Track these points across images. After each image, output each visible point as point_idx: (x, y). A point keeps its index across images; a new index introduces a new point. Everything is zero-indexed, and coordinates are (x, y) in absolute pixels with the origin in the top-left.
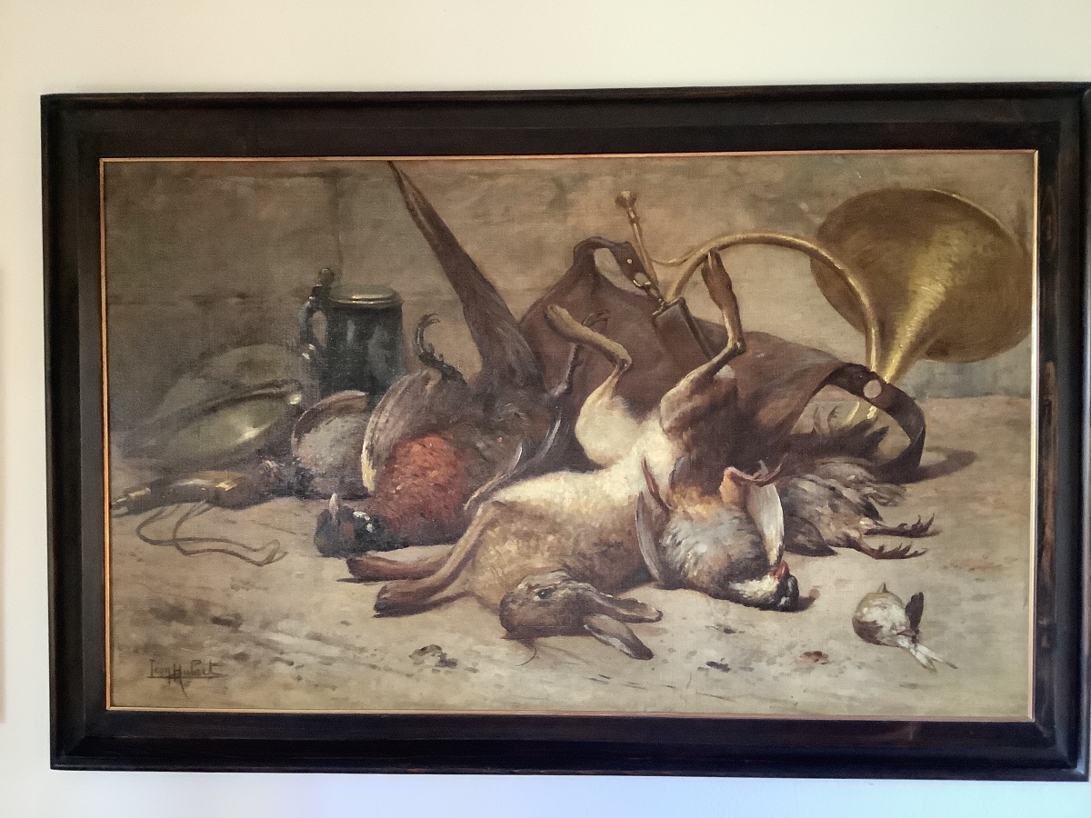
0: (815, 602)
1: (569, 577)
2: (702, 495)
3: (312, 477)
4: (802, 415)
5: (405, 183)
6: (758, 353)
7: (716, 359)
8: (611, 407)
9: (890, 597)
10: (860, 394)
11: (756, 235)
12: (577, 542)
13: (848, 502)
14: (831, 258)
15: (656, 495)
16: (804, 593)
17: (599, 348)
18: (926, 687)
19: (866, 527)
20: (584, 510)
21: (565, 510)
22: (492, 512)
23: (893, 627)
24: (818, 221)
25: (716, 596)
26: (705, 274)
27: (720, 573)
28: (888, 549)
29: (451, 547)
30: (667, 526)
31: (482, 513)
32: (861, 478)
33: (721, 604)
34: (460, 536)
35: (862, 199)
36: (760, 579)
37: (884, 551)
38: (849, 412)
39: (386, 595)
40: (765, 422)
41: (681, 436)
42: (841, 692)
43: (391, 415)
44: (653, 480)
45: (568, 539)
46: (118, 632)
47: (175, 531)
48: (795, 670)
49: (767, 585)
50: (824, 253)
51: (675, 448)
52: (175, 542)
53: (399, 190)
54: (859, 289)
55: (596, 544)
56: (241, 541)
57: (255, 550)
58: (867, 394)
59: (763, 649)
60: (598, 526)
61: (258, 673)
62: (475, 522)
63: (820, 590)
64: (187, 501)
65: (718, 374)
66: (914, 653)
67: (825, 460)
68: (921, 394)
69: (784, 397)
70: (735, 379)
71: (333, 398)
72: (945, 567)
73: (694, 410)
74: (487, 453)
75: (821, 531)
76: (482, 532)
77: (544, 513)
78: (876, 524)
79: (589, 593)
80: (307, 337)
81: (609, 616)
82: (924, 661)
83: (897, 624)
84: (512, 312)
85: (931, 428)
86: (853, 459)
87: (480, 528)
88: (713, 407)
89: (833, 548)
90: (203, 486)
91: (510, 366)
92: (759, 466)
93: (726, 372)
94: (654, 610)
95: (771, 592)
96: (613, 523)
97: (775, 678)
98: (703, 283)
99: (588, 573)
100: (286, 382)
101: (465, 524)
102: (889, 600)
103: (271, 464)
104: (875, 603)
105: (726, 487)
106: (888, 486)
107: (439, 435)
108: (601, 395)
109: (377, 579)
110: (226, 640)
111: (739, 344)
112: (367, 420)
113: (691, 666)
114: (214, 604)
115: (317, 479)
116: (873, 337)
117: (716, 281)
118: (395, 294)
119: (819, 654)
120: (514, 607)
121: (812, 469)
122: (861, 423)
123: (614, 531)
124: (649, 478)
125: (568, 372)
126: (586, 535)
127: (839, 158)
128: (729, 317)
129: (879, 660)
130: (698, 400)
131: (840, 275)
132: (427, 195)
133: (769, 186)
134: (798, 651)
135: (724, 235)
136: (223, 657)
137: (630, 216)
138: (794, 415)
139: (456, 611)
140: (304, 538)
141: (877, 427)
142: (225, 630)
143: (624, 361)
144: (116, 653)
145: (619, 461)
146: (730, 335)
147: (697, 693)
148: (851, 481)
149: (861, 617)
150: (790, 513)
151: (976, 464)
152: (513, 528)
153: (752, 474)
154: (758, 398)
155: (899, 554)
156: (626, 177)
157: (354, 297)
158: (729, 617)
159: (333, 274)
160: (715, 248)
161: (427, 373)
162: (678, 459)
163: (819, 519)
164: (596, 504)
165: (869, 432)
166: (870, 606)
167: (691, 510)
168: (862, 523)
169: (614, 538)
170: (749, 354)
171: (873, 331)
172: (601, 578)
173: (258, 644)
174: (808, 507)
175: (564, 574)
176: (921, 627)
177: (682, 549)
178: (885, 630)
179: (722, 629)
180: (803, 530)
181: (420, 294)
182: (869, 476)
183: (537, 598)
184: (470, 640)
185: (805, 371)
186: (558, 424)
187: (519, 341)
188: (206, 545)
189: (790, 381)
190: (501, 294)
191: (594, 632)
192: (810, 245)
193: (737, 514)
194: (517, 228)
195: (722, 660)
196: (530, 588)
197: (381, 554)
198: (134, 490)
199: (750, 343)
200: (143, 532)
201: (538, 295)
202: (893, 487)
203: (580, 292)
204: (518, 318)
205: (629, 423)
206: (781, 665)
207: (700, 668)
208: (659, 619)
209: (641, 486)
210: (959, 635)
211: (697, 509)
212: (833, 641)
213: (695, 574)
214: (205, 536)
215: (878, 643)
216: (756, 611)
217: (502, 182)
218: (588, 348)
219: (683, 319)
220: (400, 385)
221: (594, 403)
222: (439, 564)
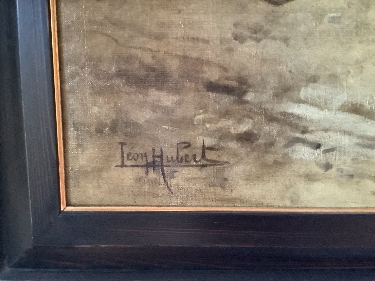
61: (270, 158)
110: (225, 114)
114: (209, 63)
136: (221, 138)
142: (226, 100)
144: (72, 133)
173: (271, 119)
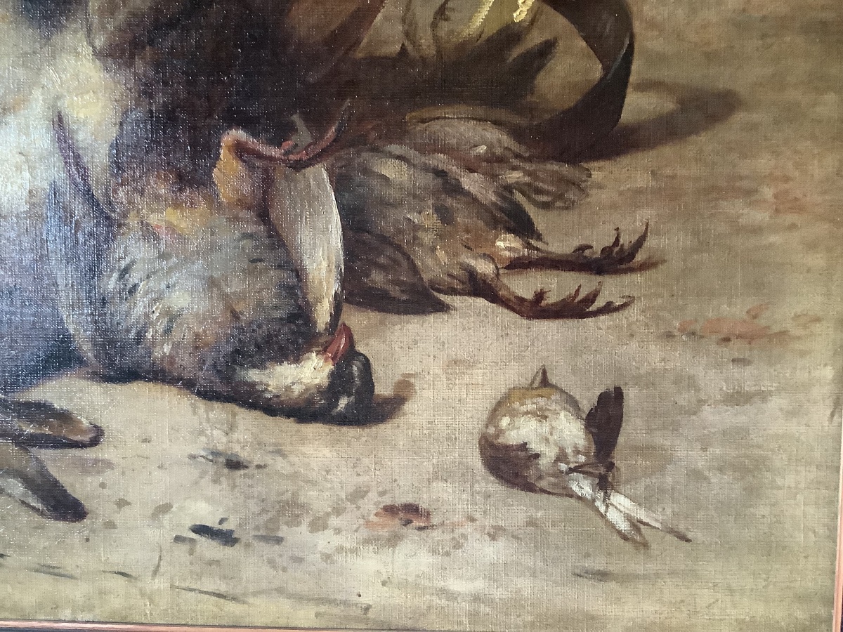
0: (408, 407)
2: (177, 188)
4: (379, 16)
9: (556, 396)
13: (474, 202)
15: (83, 189)
16: (383, 389)
18: (626, 579)
19: (507, 254)
23: (562, 457)
25: (209, 395)
27: (217, 348)
28: (551, 299)
32: (498, 151)
33: (219, 411)
36: (297, 360)
37: (543, 303)
40: (302, 31)
41: (130, 64)
42: (456, 586)
44: (77, 157)
48: (367, 541)
49: (311, 372)
51: (121, 90)
59: (302, 499)
63: (417, 383)
66: (602, 509)
67: (425, 114)
72: (669, 336)
75: (418, 263)
78: (529, 246)
82: (623, 526)
83: (569, 451)
85: (647, 41)
86: (480, 112)
89: (442, 297)
92: (293, 127)
94: (85, 423)
95: (319, 387)
97: (327, 557)
102: (553, 403)
104: (524, 409)
105: (226, 171)
106: (554, 167)
113: (161, 534)
119: (412, 510)
121: (399, 132)
122: (500, 32)
124: (69, 153)
129: (532, 523)
134: (370, 505)
138: (364, 16)
141: (535, 39)
145: (9, 118)
147: (172, 586)
148: (479, 158)
149: (497, 436)
151: (739, 117)
153: (279, 145)
155: (574, 309)
158: (235, 436)
162: (127, 114)
163: (415, 238)
165: (517, 52)
166: (513, 414)
167: (154, 219)
168: (500, 244)
174: (393, 214)
176: (619, 458)
177: (139, 300)
178: (544, 463)
179: (222, 460)
180: (382, 260)
182: (515, 147)
193: (250, 229)
195: (221, 522)
202: (565, 169)
205: (27, 37)
206: (338, 531)
207: (178, 539)
208: (94, 442)
209: (53, 170)
210: (696, 475)
211: (167, 217)
212: (440, 484)
213: (168, 350)
215: (529, 488)
216: (289, 425)
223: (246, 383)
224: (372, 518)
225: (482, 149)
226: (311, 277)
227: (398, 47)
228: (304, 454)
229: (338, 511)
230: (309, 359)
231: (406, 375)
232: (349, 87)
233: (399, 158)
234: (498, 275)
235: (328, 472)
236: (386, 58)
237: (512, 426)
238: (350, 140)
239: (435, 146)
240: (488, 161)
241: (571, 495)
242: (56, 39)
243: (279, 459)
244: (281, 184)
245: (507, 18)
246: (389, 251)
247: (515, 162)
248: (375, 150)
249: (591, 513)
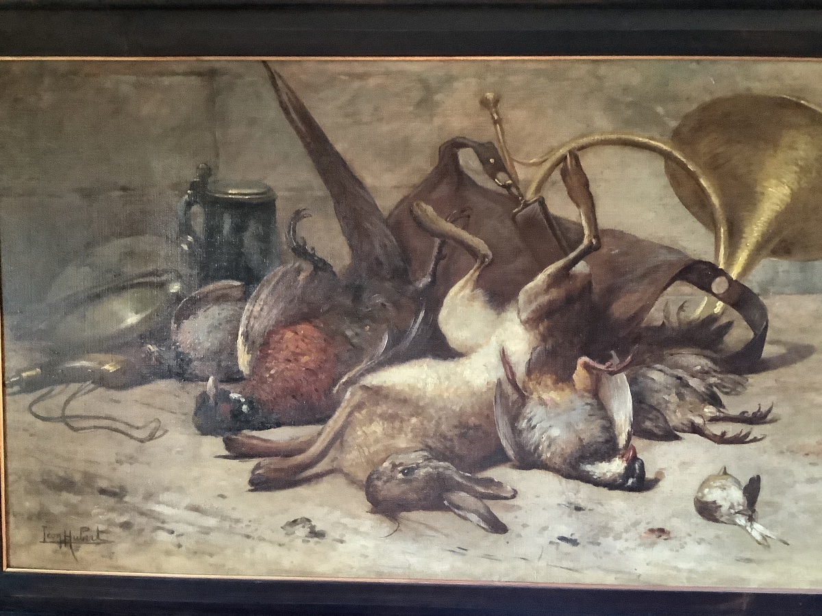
0: (660, 483)
1: (430, 456)
2: (556, 382)
3: (191, 361)
4: (653, 309)
5: (279, 82)
6: (611, 250)
7: (572, 255)
8: (472, 298)
9: (730, 479)
10: (708, 290)
11: (614, 137)
12: (438, 424)
13: (694, 391)
14: (684, 160)
15: (513, 382)
16: (649, 475)
17: (462, 243)
18: (760, 562)
19: (709, 415)
20: (446, 395)
21: (427, 394)
22: (360, 394)
23: (732, 507)
24: (673, 124)
25: (568, 476)
26: (564, 174)
27: (571, 455)
28: (729, 435)
29: (321, 427)
30: (523, 411)
31: (350, 397)
32: (706, 369)
33: (573, 484)
34: (329, 417)
35: (715, 103)
36: (609, 461)
37: (725, 437)
38: (698, 306)
39: (260, 471)
40: (617, 315)
41: (537, 327)
42: (682, 565)
43: (265, 303)
44: (511, 368)
45: (430, 421)
46: (13, 500)
47: (64, 409)
48: (640, 545)
49: (616, 467)
50: (677, 154)
51: (532, 338)
52: (64, 419)
53: (272, 89)
54: (710, 191)
55: (456, 427)
56: (125, 419)
57: (138, 428)
58: (714, 290)
59: (610, 525)
60: (458, 409)
61: (141, 540)
62: (343, 405)
63: (666, 473)
64: (74, 382)
65: (573, 268)
66: (749, 530)
67: (674, 351)
68: (765, 291)
69: (636, 291)
70: (590, 275)
71: (211, 287)
72: (782, 452)
73: (551, 302)
74: (355, 341)
75: (667, 418)
76: (350, 414)
77: (408, 398)
78: (720, 411)
79: (449, 472)
80: (186, 229)
81: (467, 493)
82: (759, 538)
83: (735, 504)
84: (379, 208)
85: (774, 322)
86: (700, 351)
87: (348, 410)
88: (569, 300)
89: (678, 434)
90: (88, 368)
91: (377, 259)
92: (611, 357)
93: (581, 267)
94: (509, 488)
95: (619, 474)
96: (473, 407)
97: (621, 552)
98: (562, 183)
99: (448, 453)
100: (166, 271)
101: (334, 406)
102: (728, 482)
103: (152, 348)
104: (715, 485)
105: (580, 375)
106: (732, 376)
107: (310, 322)
108: (463, 287)
109: (251, 456)
110: (112, 509)
111: (594, 241)
112: (242, 309)
113: (543, 540)
114: (101, 477)
115: (195, 363)
116: (722, 236)
117: (574, 180)
118: (270, 189)
119: (662, 531)
120: (379, 483)
121: (660, 360)
122: (708, 317)
123: (473, 414)
124: (507, 366)
125: (432, 266)
126: (447, 418)
127: (694, 64)
128: (586, 215)
129: (717, 537)
130: (554, 293)
131: (693, 177)
132: (300, 94)
133: (626, 90)
134: (643, 528)
135: (583, 136)
136: (109, 525)
137: (493, 118)
138: (646, 308)
139: (324, 486)
140: (183, 417)
141: (724, 320)
142: (111, 501)
143: (485, 256)
144: (12, 519)
145: (479, 350)
146: (586, 232)
147: (548, 565)
148: (697, 371)
149: (702, 497)
150: (639, 400)
151: (814, 357)
152: (379, 411)
153: (604, 364)
154: (612, 292)
155: (739, 440)
156: (491, 79)
157: (230, 192)
158: (579, 495)
159: (210, 169)
160: (574, 148)
161: (299, 266)
162: (534, 349)
163: (667, 407)
164: (457, 389)
165: (715, 326)
166: (710, 487)
167: (545, 396)
168: (706, 410)
169: (473, 421)
170: (604, 250)
171: (722, 230)
172: (461, 458)
173: (142, 514)
174: (656, 395)
175: (426, 454)
176: (758, 507)
177: (537, 433)
178: (724, 509)
179: (573, 506)
180: (651, 416)
181: (291, 190)
182: (714, 367)
183: (400, 476)
184: (338, 513)
185: (656, 268)
186: (422, 315)
187: (386, 236)
188: (92, 423)
189: (644, 276)
190: (370, 191)
191: (454, 507)
192: (665, 147)
193: (589, 401)
194: (385, 128)
195: (571, 535)
196: (394, 466)
197: (255, 433)
198: (25, 370)
199: (605, 240)
200: (34, 409)
201: (404, 192)
202: (736, 377)
203: (444, 190)
204: (386, 214)
205: (489, 314)
206: (626, 540)
207: (551, 542)
208: (514, 497)
209: (501, 373)
210: (792, 515)
211: (551, 395)
212: (675, 519)
213: (549, 455)
214: (92, 414)
215: (716, 521)
216: (605, 491)
217: (372, 82)
218: (452, 242)
219: (542, 216)
220: (275, 275)
221: (456, 294)
222: (310, 443)
223: (584, 471)
224: (643, 535)
225: (699, 368)
226: (617, 423)
227: (661, 323)
228: (611, 504)
229: (626, 531)
230: (615, 460)
231: (660, 469)
232: (637, 339)
233: (660, 370)
234: (705, 424)
235: (622, 513)
236: (655, 327)
237: (709, 493)
238: (639, 362)
239: (676, 366)
240: (701, 372)
241: (735, 524)
242: (503, 315)
243: (600, 506)
244: (604, 380)
245: (710, 312)
246: (655, 412)
247: (714, 374)
248: (649, 367)
249: (744, 532)
